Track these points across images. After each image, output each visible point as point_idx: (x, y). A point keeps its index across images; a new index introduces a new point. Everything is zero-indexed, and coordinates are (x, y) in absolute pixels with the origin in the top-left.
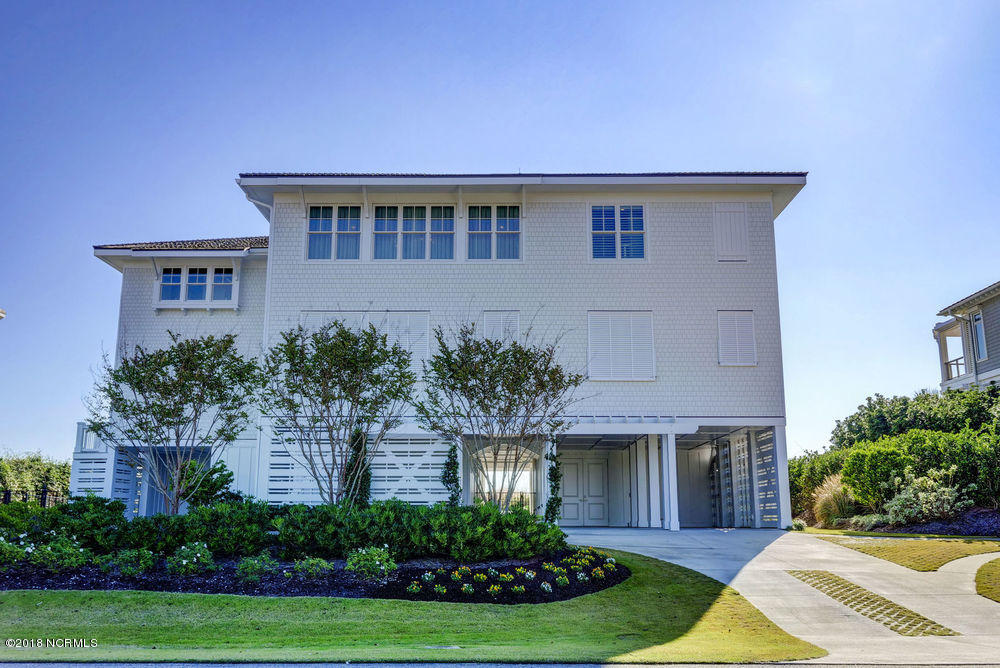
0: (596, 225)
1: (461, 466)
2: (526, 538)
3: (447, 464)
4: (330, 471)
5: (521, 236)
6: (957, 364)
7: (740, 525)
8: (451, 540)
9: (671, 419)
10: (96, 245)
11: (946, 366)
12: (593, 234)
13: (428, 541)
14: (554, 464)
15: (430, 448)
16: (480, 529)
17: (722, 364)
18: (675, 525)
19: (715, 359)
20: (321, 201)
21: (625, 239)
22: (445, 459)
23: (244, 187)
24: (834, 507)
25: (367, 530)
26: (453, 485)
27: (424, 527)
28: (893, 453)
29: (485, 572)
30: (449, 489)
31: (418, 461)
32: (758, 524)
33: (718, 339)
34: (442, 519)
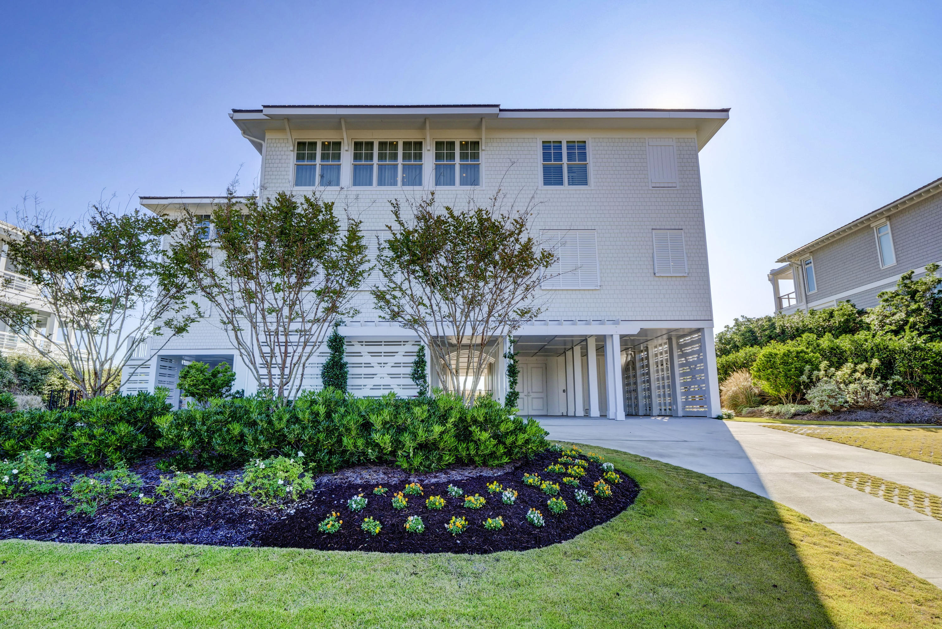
0: (546, 157)
1: (428, 364)
2: (499, 438)
3: (416, 363)
4: (269, 359)
5: (480, 166)
6: (789, 298)
7: (644, 413)
8: (397, 444)
9: (615, 322)
10: (142, 196)
11: (779, 300)
12: (544, 165)
13: (367, 444)
14: (512, 362)
15: (401, 349)
16: (437, 429)
17: (657, 275)
18: (621, 415)
19: (652, 271)
20: (307, 137)
21: (570, 169)
22: (414, 359)
23: (236, 121)
24: (742, 398)
25: (286, 430)
26: (421, 381)
27: (363, 425)
28: (802, 351)
29: (443, 492)
30: (417, 385)
31: (391, 360)
32: (680, 413)
33: (653, 253)
34: (386, 415)
